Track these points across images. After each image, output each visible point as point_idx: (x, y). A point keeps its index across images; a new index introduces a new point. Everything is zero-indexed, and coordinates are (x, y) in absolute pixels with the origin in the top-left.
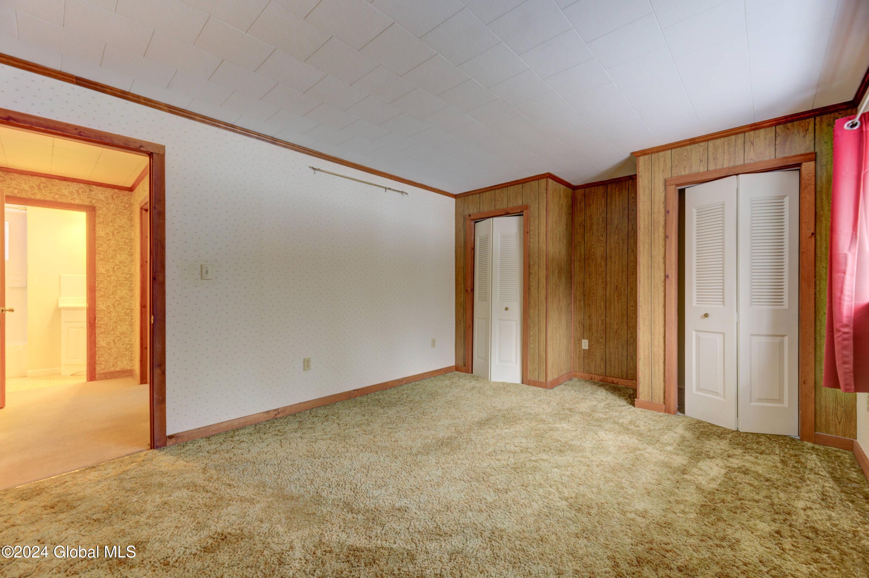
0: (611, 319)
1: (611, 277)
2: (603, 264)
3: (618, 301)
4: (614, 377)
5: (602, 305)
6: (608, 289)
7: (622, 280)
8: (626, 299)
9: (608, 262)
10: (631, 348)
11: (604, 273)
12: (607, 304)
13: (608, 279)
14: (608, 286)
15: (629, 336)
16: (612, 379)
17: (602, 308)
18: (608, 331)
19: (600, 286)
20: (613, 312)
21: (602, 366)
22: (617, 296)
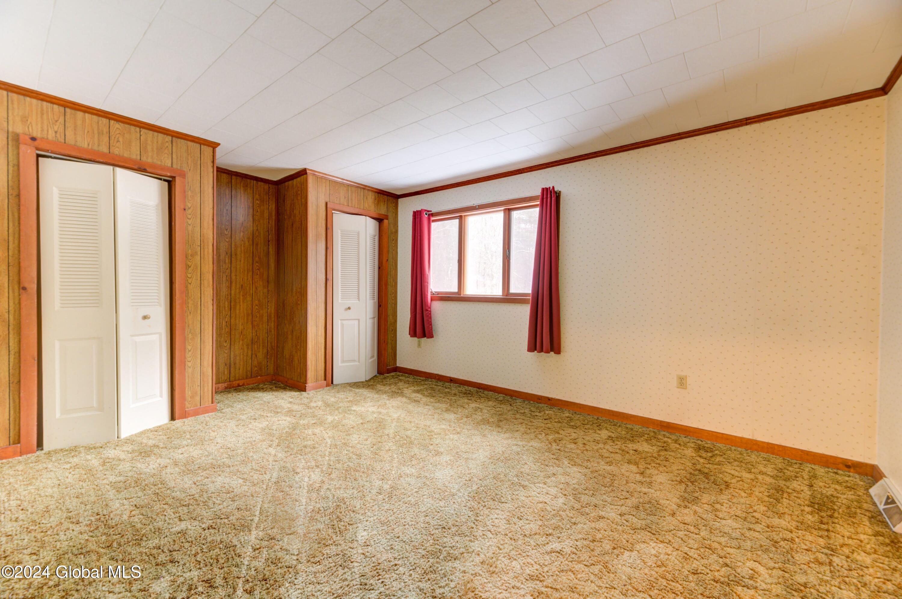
0: (236, 320)
1: (236, 275)
2: (227, 261)
3: (243, 301)
4: (239, 380)
5: (226, 306)
6: (233, 288)
7: (247, 279)
8: (251, 299)
9: (233, 259)
10: (256, 346)
11: (229, 271)
12: (232, 304)
13: (233, 277)
14: (234, 284)
15: (254, 334)
16: (237, 382)
17: (226, 308)
18: (233, 333)
19: (224, 285)
20: (238, 312)
21: (226, 373)
22: (243, 296)
